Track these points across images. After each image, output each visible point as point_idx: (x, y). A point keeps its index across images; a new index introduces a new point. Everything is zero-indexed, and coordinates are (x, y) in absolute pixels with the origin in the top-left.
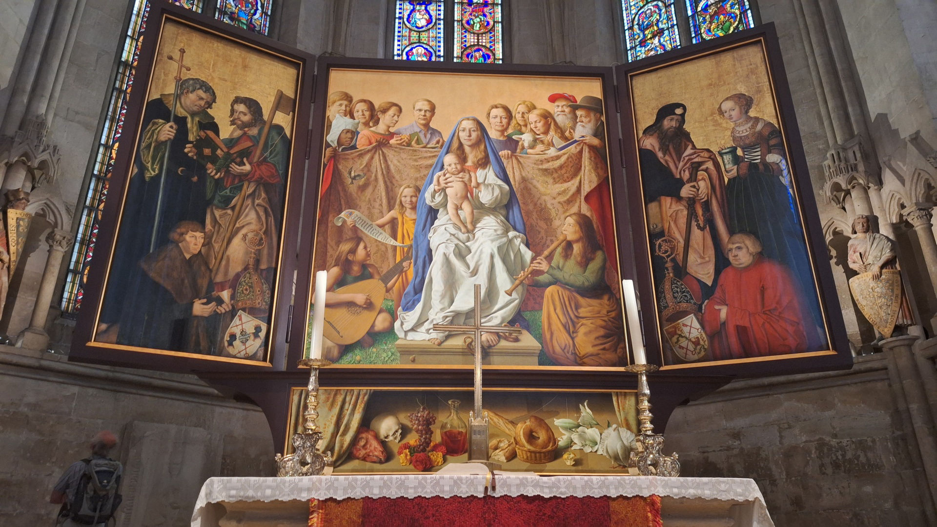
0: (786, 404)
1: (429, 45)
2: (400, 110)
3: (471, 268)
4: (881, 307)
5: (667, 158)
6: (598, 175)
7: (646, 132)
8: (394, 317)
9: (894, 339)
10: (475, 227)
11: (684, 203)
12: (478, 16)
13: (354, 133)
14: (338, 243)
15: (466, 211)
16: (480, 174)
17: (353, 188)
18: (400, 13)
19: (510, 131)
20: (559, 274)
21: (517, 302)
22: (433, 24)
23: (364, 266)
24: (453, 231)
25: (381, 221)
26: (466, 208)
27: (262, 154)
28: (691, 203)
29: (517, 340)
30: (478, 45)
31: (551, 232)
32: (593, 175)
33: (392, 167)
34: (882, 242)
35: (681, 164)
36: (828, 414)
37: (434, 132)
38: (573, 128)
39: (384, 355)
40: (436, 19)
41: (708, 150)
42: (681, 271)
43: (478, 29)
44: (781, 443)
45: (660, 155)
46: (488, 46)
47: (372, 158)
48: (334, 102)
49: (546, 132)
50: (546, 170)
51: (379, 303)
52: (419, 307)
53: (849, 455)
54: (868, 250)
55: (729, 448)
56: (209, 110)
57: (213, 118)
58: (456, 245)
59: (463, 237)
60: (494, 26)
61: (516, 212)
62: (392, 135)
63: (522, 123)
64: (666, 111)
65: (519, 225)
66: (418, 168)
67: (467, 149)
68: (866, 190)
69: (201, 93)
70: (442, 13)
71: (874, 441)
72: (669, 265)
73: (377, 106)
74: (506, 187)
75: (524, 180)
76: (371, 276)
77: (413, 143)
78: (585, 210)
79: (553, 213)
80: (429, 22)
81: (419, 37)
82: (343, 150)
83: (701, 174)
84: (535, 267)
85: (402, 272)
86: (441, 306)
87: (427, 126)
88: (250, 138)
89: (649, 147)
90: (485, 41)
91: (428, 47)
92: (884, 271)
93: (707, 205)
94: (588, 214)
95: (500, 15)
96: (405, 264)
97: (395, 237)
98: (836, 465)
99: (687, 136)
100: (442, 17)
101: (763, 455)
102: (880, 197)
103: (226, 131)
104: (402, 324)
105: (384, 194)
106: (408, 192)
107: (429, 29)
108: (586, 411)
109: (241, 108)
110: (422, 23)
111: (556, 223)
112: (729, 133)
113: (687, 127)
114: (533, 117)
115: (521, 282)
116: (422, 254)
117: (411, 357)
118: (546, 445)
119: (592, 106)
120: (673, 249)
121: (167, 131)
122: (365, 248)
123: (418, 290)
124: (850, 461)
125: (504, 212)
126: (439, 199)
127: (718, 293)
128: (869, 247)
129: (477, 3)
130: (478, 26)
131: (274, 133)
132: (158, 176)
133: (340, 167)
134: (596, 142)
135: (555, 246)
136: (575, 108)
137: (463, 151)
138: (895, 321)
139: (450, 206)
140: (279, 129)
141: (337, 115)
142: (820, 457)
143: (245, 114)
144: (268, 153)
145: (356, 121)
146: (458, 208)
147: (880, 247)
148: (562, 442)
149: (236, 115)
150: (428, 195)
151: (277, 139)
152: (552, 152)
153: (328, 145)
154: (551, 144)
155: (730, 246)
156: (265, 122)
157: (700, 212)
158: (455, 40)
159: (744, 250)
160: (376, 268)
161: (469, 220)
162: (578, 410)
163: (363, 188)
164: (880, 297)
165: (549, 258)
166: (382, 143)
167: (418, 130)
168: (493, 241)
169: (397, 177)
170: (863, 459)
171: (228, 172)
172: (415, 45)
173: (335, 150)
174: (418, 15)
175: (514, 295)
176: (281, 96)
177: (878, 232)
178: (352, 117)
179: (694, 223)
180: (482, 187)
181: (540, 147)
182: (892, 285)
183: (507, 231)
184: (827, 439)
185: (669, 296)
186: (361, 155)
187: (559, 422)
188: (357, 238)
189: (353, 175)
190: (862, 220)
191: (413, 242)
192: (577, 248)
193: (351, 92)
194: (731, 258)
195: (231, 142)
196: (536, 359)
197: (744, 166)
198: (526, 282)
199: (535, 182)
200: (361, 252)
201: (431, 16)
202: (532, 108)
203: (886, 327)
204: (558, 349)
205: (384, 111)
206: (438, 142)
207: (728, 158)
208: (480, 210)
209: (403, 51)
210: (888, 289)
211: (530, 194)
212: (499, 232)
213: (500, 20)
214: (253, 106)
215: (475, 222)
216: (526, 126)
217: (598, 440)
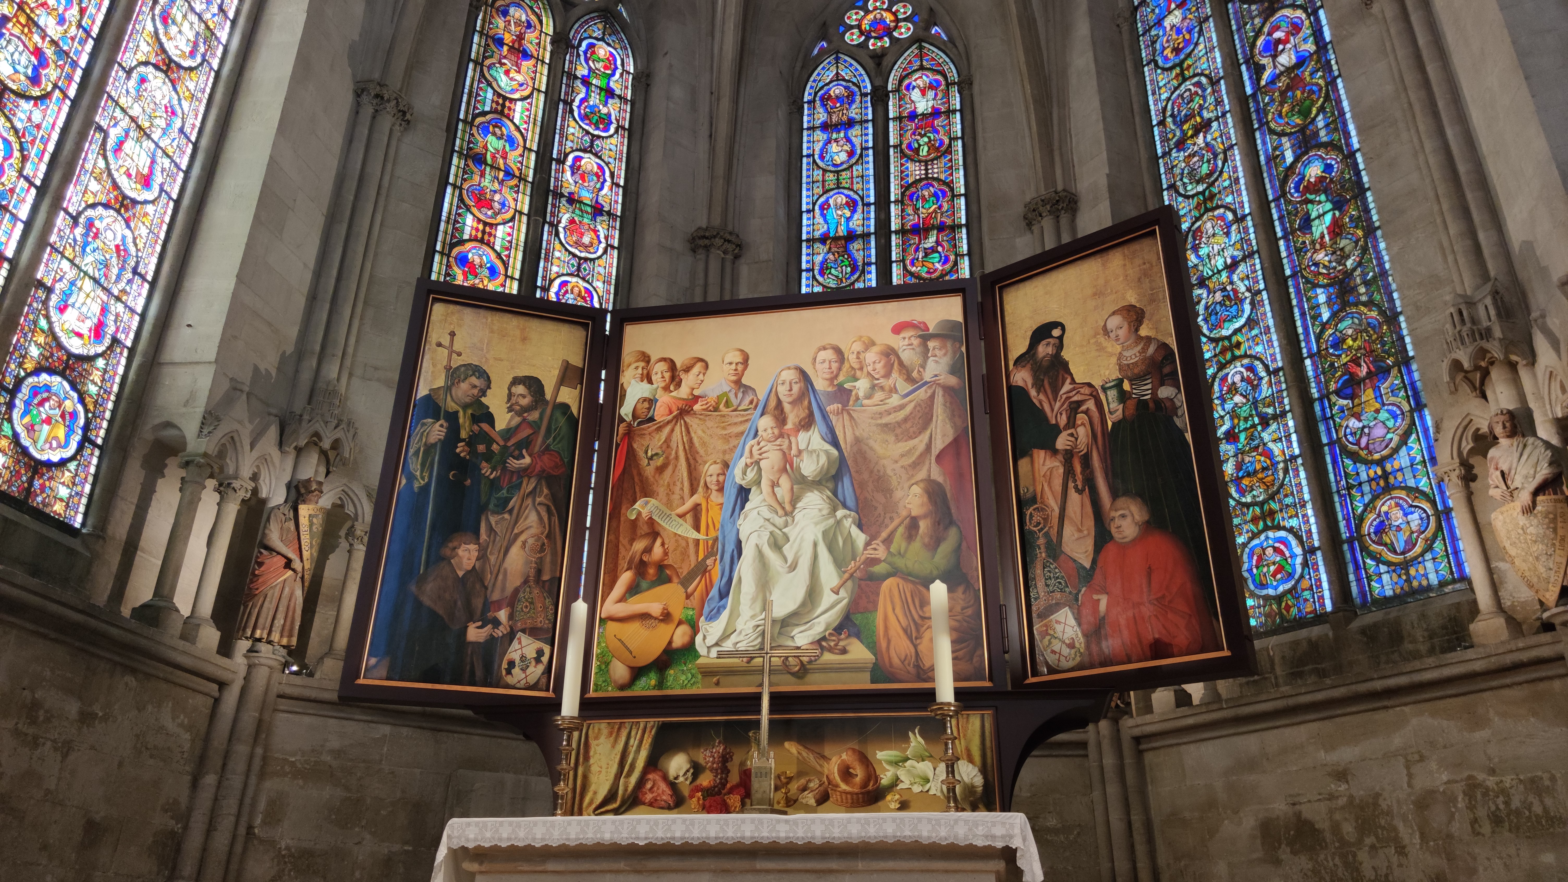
0: (1414, 721)
1: (852, 190)
2: (707, 367)
3: (790, 561)
4: (1537, 558)
5: (1042, 397)
6: (955, 426)
7: (1018, 361)
8: (695, 630)
9: (1561, 609)
10: (794, 508)
11: (1060, 457)
12: (925, 135)
13: (651, 402)
14: (632, 541)
15: (784, 490)
16: (803, 436)
17: (649, 471)
18: (808, 148)
19: (841, 378)
20: (900, 563)
21: (845, 602)
22: (857, 157)
23: (661, 567)
24: (767, 514)
25: (681, 510)
26: (785, 482)
27: (544, 442)
28: (1068, 456)
29: (844, 651)
30: (927, 178)
31: (891, 507)
32: (948, 426)
33: (696, 440)
34: (1537, 451)
35: (1058, 404)
36: (1481, 735)
37: (747, 389)
38: (923, 366)
39: (683, 678)
40: (862, 149)
41: (1089, 385)
42: (1055, 550)
43: (925, 153)
44: (1410, 785)
45: (1033, 393)
46: (942, 177)
47: (672, 430)
48: (629, 365)
49: (887, 375)
50: (886, 425)
51: (678, 613)
52: (725, 615)
53: (1516, 803)
54: (1514, 465)
55: (1332, 797)
56: (483, 399)
57: (488, 408)
58: (771, 533)
59: (779, 521)
60: (950, 145)
61: (846, 487)
62: (696, 399)
63: (856, 366)
64: (1042, 333)
65: (850, 502)
66: (726, 438)
67: (787, 407)
68: (1513, 367)
69: (474, 380)
70: (870, 138)
71: (1553, 779)
72: (1041, 541)
73: (679, 365)
74: (835, 452)
75: (858, 440)
76: (669, 580)
77: (721, 407)
78: (937, 474)
79: (894, 482)
80: (851, 154)
81: (838, 179)
82: (640, 424)
83: (1081, 418)
84: (870, 553)
85: (705, 571)
86: (752, 613)
87: (738, 383)
88: (531, 424)
89: (1020, 383)
90: (936, 170)
91: (851, 193)
92: (1540, 498)
93: (1086, 460)
94: (940, 479)
95: (959, 127)
96: (709, 562)
97: (697, 528)
98: (1496, 820)
99: (1064, 366)
100: (870, 144)
101: (1384, 805)
102: (1535, 376)
103: (503, 420)
104: (705, 638)
105: (685, 474)
106: (715, 469)
107: (851, 166)
108: (916, 741)
109: (520, 389)
110: (843, 157)
111: (898, 494)
112: (1114, 360)
113: (1066, 354)
114: (871, 356)
115: (852, 575)
116: (730, 547)
117: (715, 679)
118: (865, 784)
119: (946, 333)
120: (1046, 520)
121: (437, 431)
122: (663, 544)
123: (724, 594)
124: (1518, 813)
125: (831, 485)
126: (751, 474)
127: (1098, 577)
128: (1515, 460)
129: (923, 114)
130: (926, 148)
131: (558, 414)
132: (428, 485)
133: (635, 446)
134: (953, 381)
135: (896, 525)
136: (925, 338)
137: (782, 411)
138: (1560, 580)
139: (765, 483)
140: (565, 407)
141: (633, 381)
142: (1471, 808)
143: (524, 397)
144: (551, 440)
145: (655, 386)
146: (774, 485)
147: (1533, 459)
148: (885, 780)
149: (514, 400)
150: (737, 472)
151: (562, 421)
152: (895, 400)
153: (622, 420)
154: (894, 390)
155: (1113, 514)
156: (547, 402)
157: (1078, 468)
158: (892, 176)
159: (1129, 519)
160: (675, 569)
161: (787, 499)
162: (907, 739)
163: (661, 470)
164: (1535, 542)
165: (888, 541)
166: (684, 410)
167: (726, 388)
168: (816, 524)
169: (701, 451)
170: (1537, 809)
171: (504, 469)
172: (832, 193)
173: (629, 425)
174: (834, 148)
175: (843, 593)
176: (567, 367)
177: (1534, 434)
178: (650, 382)
179: (1071, 485)
180: (805, 455)
181: (879, 396)
182: (1554, 520)
183: (834, 510)
184: (1481, 776)
185: (1040, 584)
186: (659, 429)
187: (883, 755)
188: (654, 533)
189: (649, 454)
190: (1502, 418)
191: (719, 533)
192: (923, 525)
193: (648, 351)
194: (1113, 530)
195: (508, 433)
196: (867, 676)
197: (1131, 404)
198: (858, 574)
199: (871, 443)
200: (657, 550)
201: (853, 145)
202: (870, 344)
203: (1548, 590)
204: (896, 661)
205: (687, 370)
206: (751, 402)
207: (1112, 394)
208: (802, 484)
209: (814, 204)
210: (1548, 528)
211: (865, 458)
212: (825, 512)
213: (959, 135)
214: (534, 384)
215: (794, 501)
216: (861, 369)
217: (931, 775)
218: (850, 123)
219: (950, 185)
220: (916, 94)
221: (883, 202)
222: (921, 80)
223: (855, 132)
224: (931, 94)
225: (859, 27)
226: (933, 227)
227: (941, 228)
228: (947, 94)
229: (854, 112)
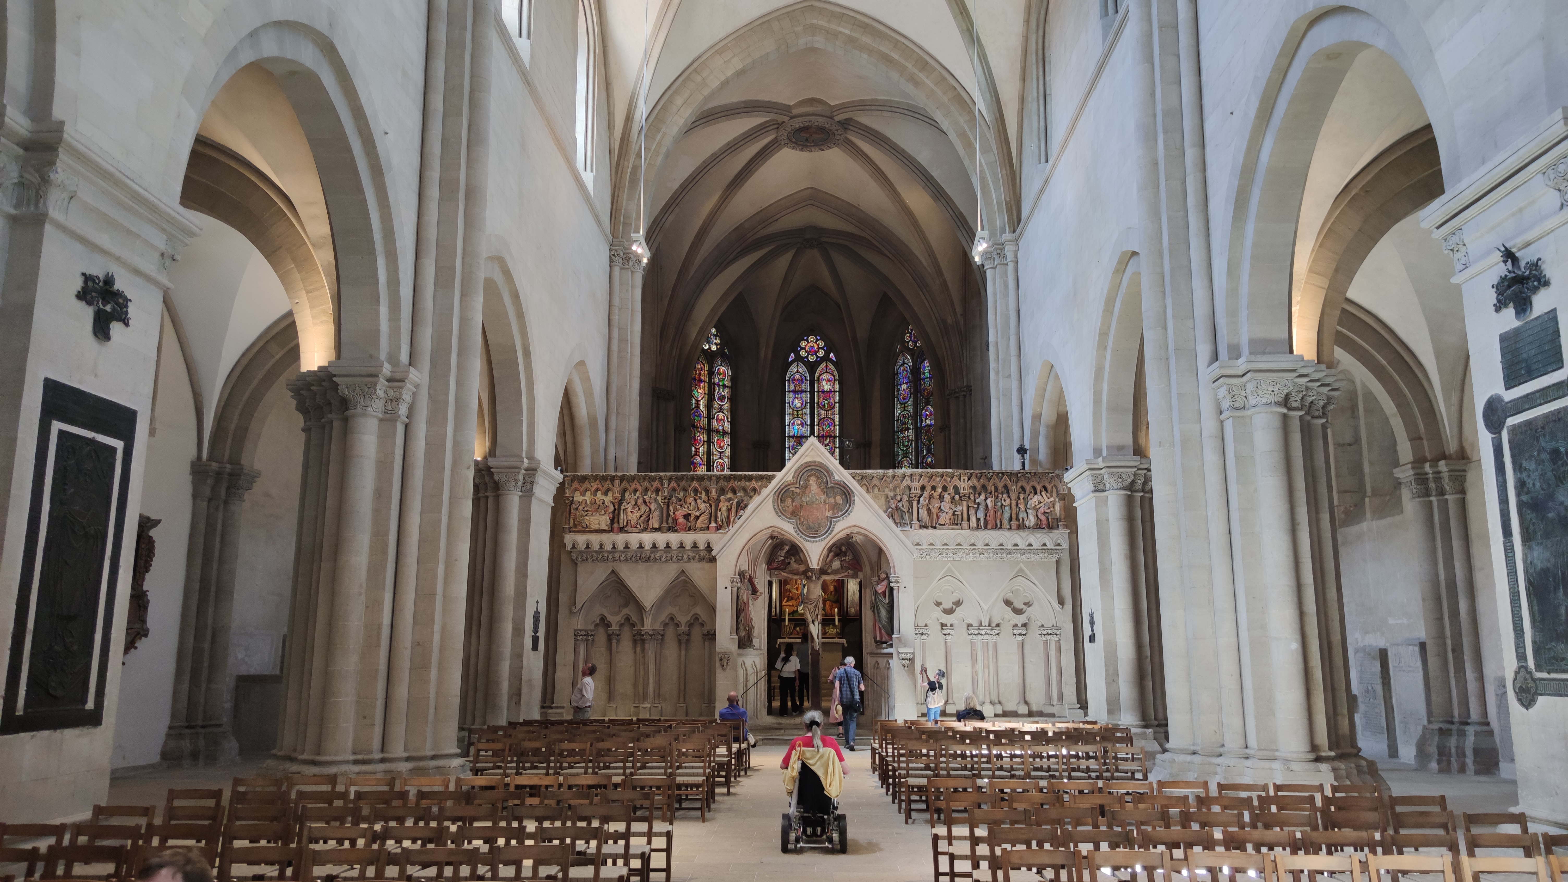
1: (802, 420)
12: (827, 400)
18: (788, 400)
22: (804, 405)
30: (827, 417)
40: (806, 402)
43: (826, 407)
46: (832, 417)
60: (835, 405)
70: (809, 398)
81: (797, 413)
90: (830, 414)
95: (838, 397)
100: (809, 401)
107: (802, 409)
110: (799, 405)
129: (826, 391)
130: (827, 405)
158: (815, 415)
172: (795, 419)
174: (796, 401)
201: (803, 401)
209: (790, 423)
213: (838, 401)
218: (802, 391)
219: (834, 421)
220: (824, 383)
221: (812, 425)
222: (826, 376)
223: (804, 395)
224: (829, 383)
225: (805, 349)
226: (828, 436)
227: (830, 436)
228: (834, 384)
229: (803, 387)
